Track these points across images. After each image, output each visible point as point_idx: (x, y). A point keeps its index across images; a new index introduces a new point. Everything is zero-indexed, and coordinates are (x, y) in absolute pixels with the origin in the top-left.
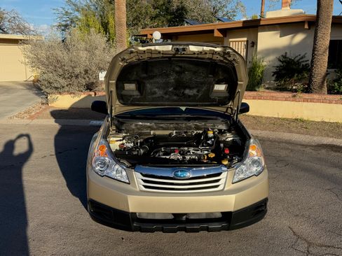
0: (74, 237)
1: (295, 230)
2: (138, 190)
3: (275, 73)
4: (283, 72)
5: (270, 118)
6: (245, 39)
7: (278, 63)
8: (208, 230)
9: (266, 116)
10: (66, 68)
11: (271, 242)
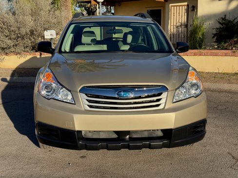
0: (22, 163)
1: (234, 155)
2: (83, 109)
3: (215, 35)
4: (223, 33)
5: (211, 73)
6: (186, 3)
7: (218, 26)
8: (150, 147)
9: (207, 71)
10: (12, 29)
11: (211, 164)
